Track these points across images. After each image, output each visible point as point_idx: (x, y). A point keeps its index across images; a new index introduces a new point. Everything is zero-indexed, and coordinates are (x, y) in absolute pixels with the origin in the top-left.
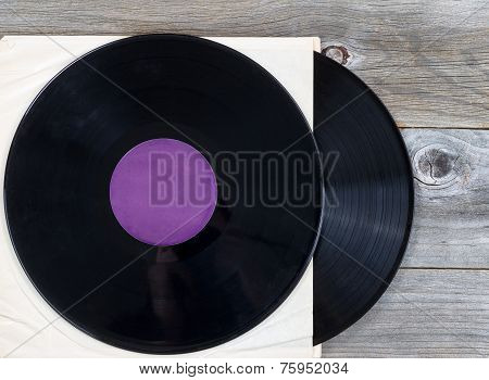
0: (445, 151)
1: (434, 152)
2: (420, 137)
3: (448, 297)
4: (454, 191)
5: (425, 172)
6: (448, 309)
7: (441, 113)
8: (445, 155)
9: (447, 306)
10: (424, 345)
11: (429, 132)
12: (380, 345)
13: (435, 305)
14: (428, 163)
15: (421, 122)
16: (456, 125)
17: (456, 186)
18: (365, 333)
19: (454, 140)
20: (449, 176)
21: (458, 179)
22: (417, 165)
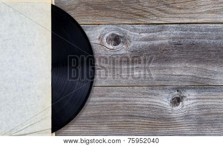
0: (118, 34)
1: (113, 35)
2: (106, 28)
3: (120, 99)
4: (123, 52)
5: (109, 44)
6: (121, 104)
7: (115, 17)
8: (118, 36)
9: (120, 103)
10: (110, 120)
11: (111, 26)
12: (90, 121)
13: (115, 103)
14: (110, 39)
15: (107, 22)
16: (123, 22)
17: (123, 49)
18: (84, 116)
19: (122, 29)
20: (120, 45)
21: (124, 46)
22: (105, 40)
